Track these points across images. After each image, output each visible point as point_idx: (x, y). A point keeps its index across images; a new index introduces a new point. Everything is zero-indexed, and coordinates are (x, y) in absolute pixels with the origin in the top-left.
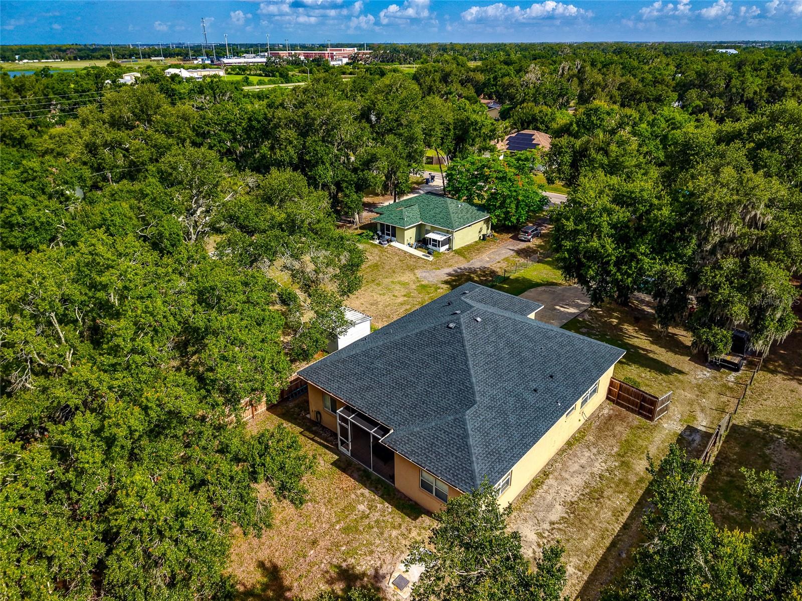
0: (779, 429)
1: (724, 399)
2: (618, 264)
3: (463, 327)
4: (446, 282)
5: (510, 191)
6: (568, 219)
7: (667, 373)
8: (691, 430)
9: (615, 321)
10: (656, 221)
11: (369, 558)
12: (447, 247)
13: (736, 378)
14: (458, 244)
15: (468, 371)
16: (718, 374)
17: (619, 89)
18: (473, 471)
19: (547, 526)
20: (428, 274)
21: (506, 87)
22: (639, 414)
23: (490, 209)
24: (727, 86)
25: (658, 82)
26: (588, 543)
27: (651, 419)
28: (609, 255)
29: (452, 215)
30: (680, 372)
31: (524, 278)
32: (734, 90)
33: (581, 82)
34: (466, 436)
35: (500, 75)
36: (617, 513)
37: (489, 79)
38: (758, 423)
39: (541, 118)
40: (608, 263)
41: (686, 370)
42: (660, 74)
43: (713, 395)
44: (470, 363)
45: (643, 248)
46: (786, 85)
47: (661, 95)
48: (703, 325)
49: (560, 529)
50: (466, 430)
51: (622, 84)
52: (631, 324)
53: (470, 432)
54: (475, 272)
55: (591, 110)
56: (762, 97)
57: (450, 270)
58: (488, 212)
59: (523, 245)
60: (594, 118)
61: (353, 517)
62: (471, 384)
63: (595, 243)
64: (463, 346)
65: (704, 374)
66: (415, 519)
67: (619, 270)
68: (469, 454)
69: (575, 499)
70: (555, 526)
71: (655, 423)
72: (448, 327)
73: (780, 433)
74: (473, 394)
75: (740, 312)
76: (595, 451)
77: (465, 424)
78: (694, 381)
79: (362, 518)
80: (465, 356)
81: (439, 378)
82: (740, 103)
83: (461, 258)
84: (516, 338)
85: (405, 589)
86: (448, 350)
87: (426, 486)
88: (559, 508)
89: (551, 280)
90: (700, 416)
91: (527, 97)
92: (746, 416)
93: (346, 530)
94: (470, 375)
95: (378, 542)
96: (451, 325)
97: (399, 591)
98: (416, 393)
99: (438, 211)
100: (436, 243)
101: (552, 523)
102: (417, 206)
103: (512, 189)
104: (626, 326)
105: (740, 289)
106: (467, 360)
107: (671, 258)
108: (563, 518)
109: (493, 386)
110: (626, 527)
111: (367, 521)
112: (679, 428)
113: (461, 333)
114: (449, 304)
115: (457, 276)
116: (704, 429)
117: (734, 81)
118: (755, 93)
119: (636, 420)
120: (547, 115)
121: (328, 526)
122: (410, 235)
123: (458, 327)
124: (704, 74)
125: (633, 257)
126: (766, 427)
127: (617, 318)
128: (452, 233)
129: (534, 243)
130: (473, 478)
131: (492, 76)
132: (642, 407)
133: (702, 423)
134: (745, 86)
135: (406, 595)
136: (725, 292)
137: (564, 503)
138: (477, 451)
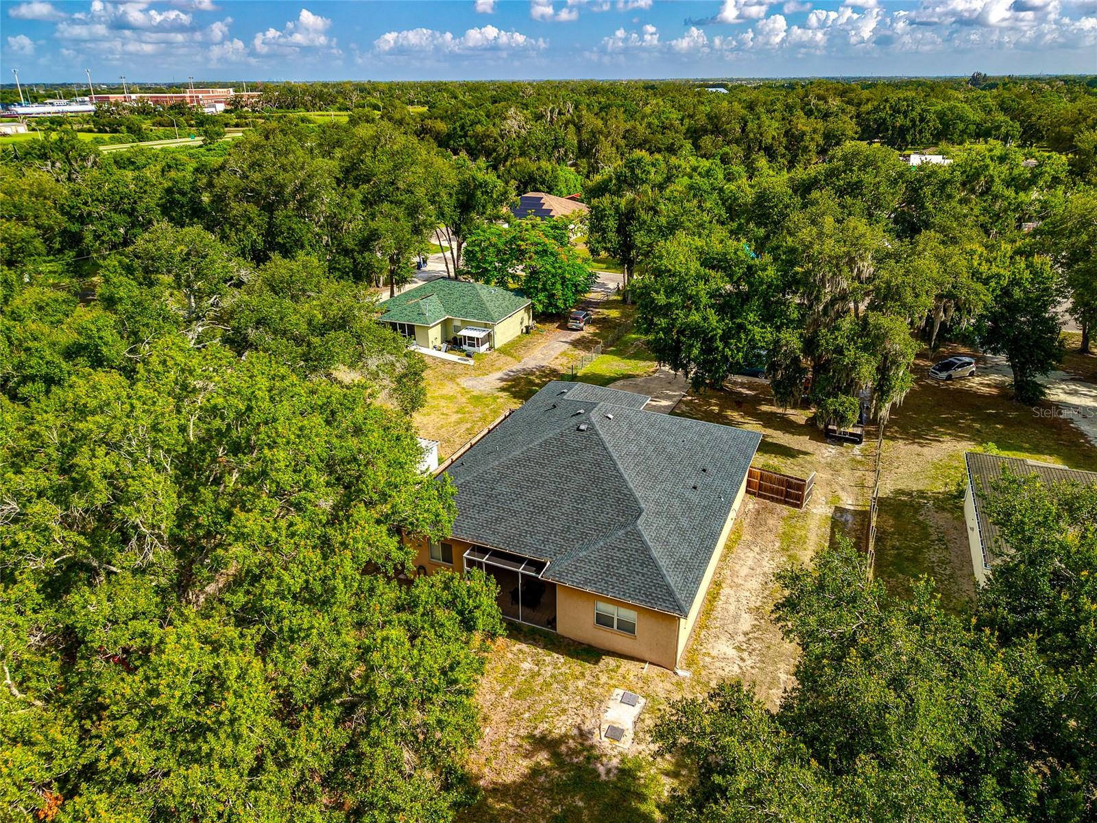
0: (921, 494)
1: (859, 474)
2: (725, 338)
3: (597, 427)
4: (503, 389)
5: (554, 268)
6: (658, 292)
7: (793, 457)
8: (839, 510)
9: (716, 409)
10: (761, 283)
11: (564, 718)
12: (487, 345)
13: (861, 450)
14: (499, 341)
15: (621, 476)
16: (843, 450)
17: (624, 137)
18: (668, 586)
19: (741, 638)
20: (475, 382)
21: (480, 139)
22: (786, 503)
23: (531, 293)
24: (743, 130)
25: (666, 128)
27: (799, 506)
28: (713, 330)
29: (488, 304)
30: (806, 453)
31: (594, 374)
32: (751, 135)
33: (579, 129)
34: (648, 549)
35: (469, 123)
37: (455, 129)
38: (900, 492)
39: (541, 176)
40: (713, 339)
41: (810, 450)
42: (667, 118)
43: (847, 472)
44: (620, 466)
45: (752, 317)
46: (804, 128)
47: (673, 144)
48: (828, 395)
49: (757, 638)
50: (644, 542)
51: (627, 131)
52: (733, 409)
53: (650, 544)
54: (532, 373)
55: (633, 161)
56: (781, 143)
57: (499, 374)
58: (528, 297)
59: (576, 335)
60: (638, 171)
61: (520, 679)
62: (630, 490)
63: (695, 317)
64: (605, 449)
65: (828, 451)
66: (596, 662)
67: (727, 345)
68: (657, 568)
69: (758, 604)
70: (750, 636)
71: (803, 509)
72: (578, 429)
73: (925, 498)
74: (636, 501)
75: (867, 374)
76: (757, 549)
77: (640, 536)
78: (823, 461)
79: (532, 677)
80: (611, 460)
81: (587, 491)
82: (759, 150)
83: (509, 358)
84: (654, 433)
85: (623, 739)
86: (588, 456)
87: (603, 621)
88: (747, 616)
89: (626, 372)
90: (843, 495)
91: (511, 151)
92: (887, 488)
93: (519, 695)
94: (624, 480)
95: (565, 698)
96: (582, 427)
97: (617, 743)
98: (563, 514)
99: (466, 300)
100: (472, 341)
101: (746, 634)
102: (435, 296)
103: (557, 265)
104: (729, 413)
105: (865, 348)
106: (615, 465)
107: (782, 324)
108: (754, 626)
109: (652, 488)
111: (540, 680)
112: (828, 511)
113: (597, 435)
114: (555, 406)
115: (514, 380)
116: (852, 508)
117: (750, 124)
118: (773, 138)
119: (784, 510)
120: (547, 172)
121: (493, 697)
122: (435, 333)
123: (592, 428)
124: (716, 117)
125: (741, 327)
126: (910, 494)
127: (716, 405)
128: (492, 327)
129: (588, 331)
130: (671, 593)
131: (458, 124)
132: (788, 495)
133: (848, 502)
134: (762, 130)
135: (626, 745)
136: (851, 353)
137: (750, 610)
138: (663, 562)
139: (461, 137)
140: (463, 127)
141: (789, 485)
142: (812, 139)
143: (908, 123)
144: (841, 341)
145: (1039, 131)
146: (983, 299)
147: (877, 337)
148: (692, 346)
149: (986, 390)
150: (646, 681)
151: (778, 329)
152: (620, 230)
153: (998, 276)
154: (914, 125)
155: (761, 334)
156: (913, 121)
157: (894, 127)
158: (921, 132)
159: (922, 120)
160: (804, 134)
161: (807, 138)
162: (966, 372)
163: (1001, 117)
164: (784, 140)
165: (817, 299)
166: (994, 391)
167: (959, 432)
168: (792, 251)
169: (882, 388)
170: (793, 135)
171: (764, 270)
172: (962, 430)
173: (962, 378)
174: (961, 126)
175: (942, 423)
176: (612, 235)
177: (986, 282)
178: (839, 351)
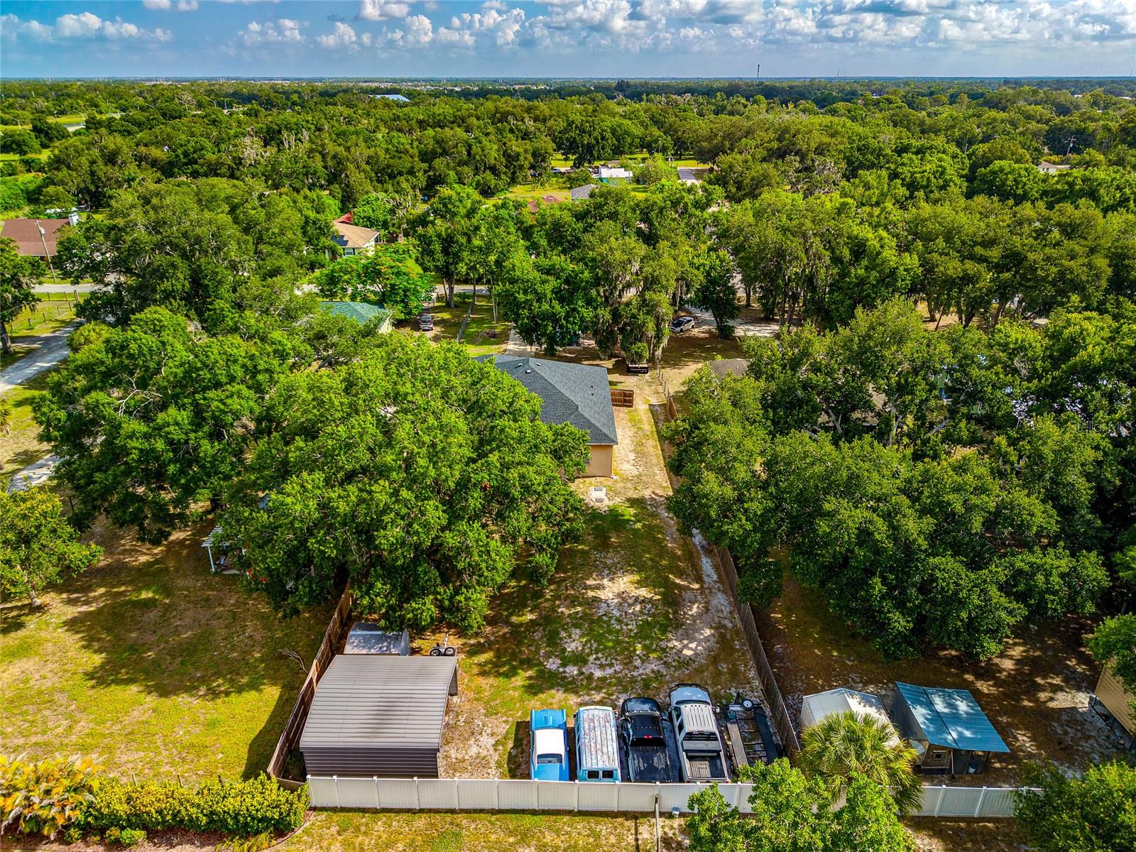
1: (653, 387)
2: (566, 318)
8: (651, 405)
10: (582, 281)
13: (651, 375)
15: (560, 392)
16: (641, 376)
17: (368, 163)
18: (603, 432)
19: (633, 462)
22: (627, 406)
25: (401, 152)
26: (654, 461)
27: (632, 407)
32: (478, 157)
34: (589, 421)
36: (655, 447)
38: (679, 392)
40: (560, 319)
41: (624, 380)
42: (399, 143)
43: (646, 388)
44: (557, 387)
45: (580, 303)
48: (631, 344)
49: (640, 460)
50: (586, 418)
53: (589, 418)
58: (390, 309)
59: (431, 334)
62: (567, 398)
63: (545, 307)
65: (632, 379)
67: (568, 322)
68: (597, 427)
70: (636, 460)
71: (634, 408)
72: (526, 372)
74: (572, 401)
76: (621, 428)
77: (583, 416)
80: (551, 384)
85: (604, 501)
86: (537, 385)
88: (631, 453)
90: (650, 398)
94: (563, 393)
96: (528, 371)
97: (602, 503)
101: (634, 460)
105: (648, 313)
108: (636, 456)
109: (576, 396)
110: (662, 450)
112: (647, 407)
113: (538, 373)
116: (657, 404)
117: (474, 147)
118: (495, 159)
119: (626, 409)
123: (533, 371)
125: (574, 310)
129: (437, 330)
130: (607, 436)
131: (179, 151)
132: (625, 401)
133: (654, 401)
134: (486, 152)
135: (606, 502)
136: (641, 317)
137: (631, 451)
138: (597, 425)
139: (186, 164)
140: (186, 154)
141: (625, 395)
142: (526, 158)
143: (593, 142)
144: (634, 311)
145: (684, 143)
146: (699, 278)
147: (653, 306)
148: (547, 325)
149: (702, 335)
150: (601, 483)
151: (595, 309)
152: (445, 251)
153: (704, 265)
154: (597, 142)
155: (587, 313)
156: (596, 139)
157: (583, 145)
158: (603, 148)
159: (603, 138)
160: (518, 155)
161: (522, 158)
162: (689, 326)
163: (656, 132)
164: (503, 160)
165: (615, 288)
166: (707, 335)
167: (696, 359)
168: (594, 260)
169: (659, 336)
170: (509, 156)
171: (582, 273)
172: (697, 358)
173: (688, 330)
174: (629, 140)
175: (685, 356)
176: (439, 256)
177: (698, 268)
178: (634, 316)
